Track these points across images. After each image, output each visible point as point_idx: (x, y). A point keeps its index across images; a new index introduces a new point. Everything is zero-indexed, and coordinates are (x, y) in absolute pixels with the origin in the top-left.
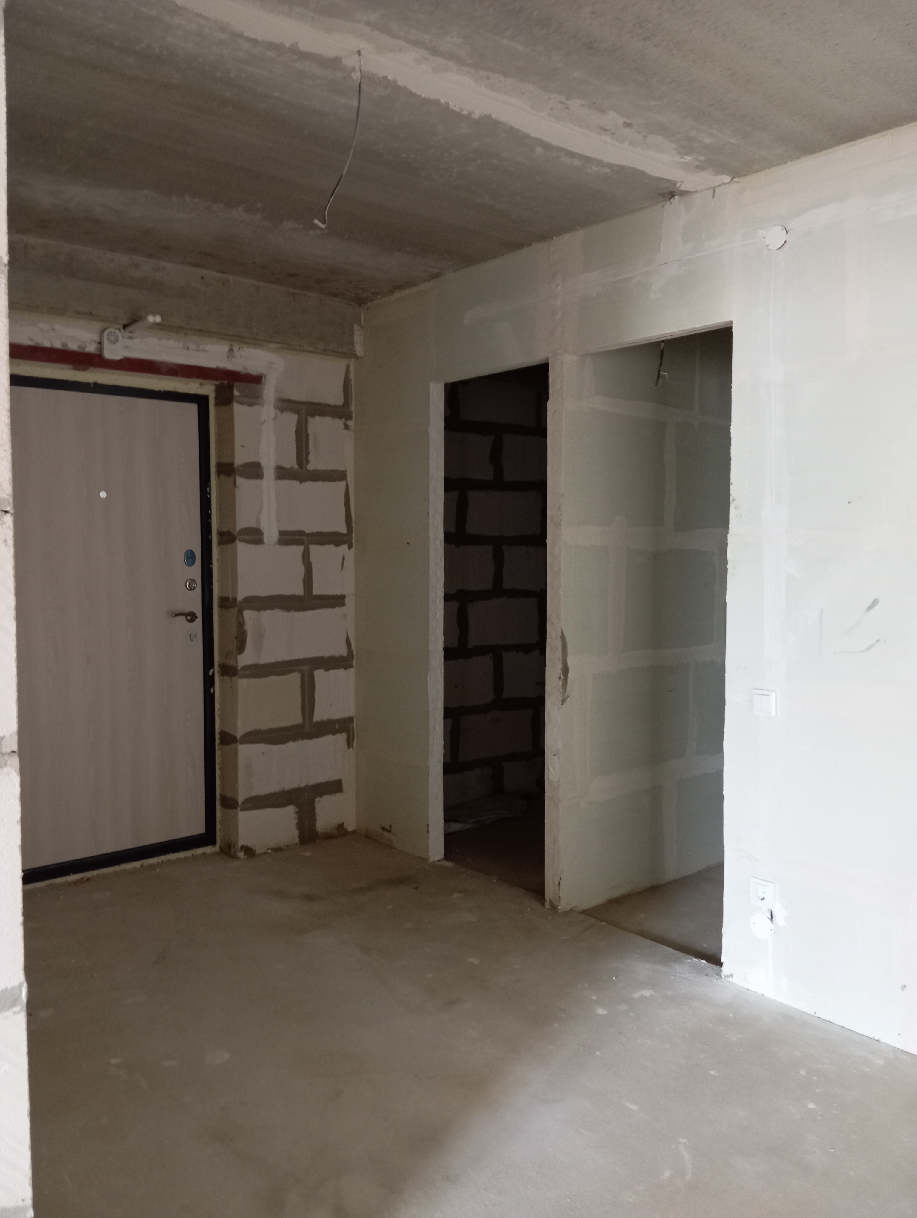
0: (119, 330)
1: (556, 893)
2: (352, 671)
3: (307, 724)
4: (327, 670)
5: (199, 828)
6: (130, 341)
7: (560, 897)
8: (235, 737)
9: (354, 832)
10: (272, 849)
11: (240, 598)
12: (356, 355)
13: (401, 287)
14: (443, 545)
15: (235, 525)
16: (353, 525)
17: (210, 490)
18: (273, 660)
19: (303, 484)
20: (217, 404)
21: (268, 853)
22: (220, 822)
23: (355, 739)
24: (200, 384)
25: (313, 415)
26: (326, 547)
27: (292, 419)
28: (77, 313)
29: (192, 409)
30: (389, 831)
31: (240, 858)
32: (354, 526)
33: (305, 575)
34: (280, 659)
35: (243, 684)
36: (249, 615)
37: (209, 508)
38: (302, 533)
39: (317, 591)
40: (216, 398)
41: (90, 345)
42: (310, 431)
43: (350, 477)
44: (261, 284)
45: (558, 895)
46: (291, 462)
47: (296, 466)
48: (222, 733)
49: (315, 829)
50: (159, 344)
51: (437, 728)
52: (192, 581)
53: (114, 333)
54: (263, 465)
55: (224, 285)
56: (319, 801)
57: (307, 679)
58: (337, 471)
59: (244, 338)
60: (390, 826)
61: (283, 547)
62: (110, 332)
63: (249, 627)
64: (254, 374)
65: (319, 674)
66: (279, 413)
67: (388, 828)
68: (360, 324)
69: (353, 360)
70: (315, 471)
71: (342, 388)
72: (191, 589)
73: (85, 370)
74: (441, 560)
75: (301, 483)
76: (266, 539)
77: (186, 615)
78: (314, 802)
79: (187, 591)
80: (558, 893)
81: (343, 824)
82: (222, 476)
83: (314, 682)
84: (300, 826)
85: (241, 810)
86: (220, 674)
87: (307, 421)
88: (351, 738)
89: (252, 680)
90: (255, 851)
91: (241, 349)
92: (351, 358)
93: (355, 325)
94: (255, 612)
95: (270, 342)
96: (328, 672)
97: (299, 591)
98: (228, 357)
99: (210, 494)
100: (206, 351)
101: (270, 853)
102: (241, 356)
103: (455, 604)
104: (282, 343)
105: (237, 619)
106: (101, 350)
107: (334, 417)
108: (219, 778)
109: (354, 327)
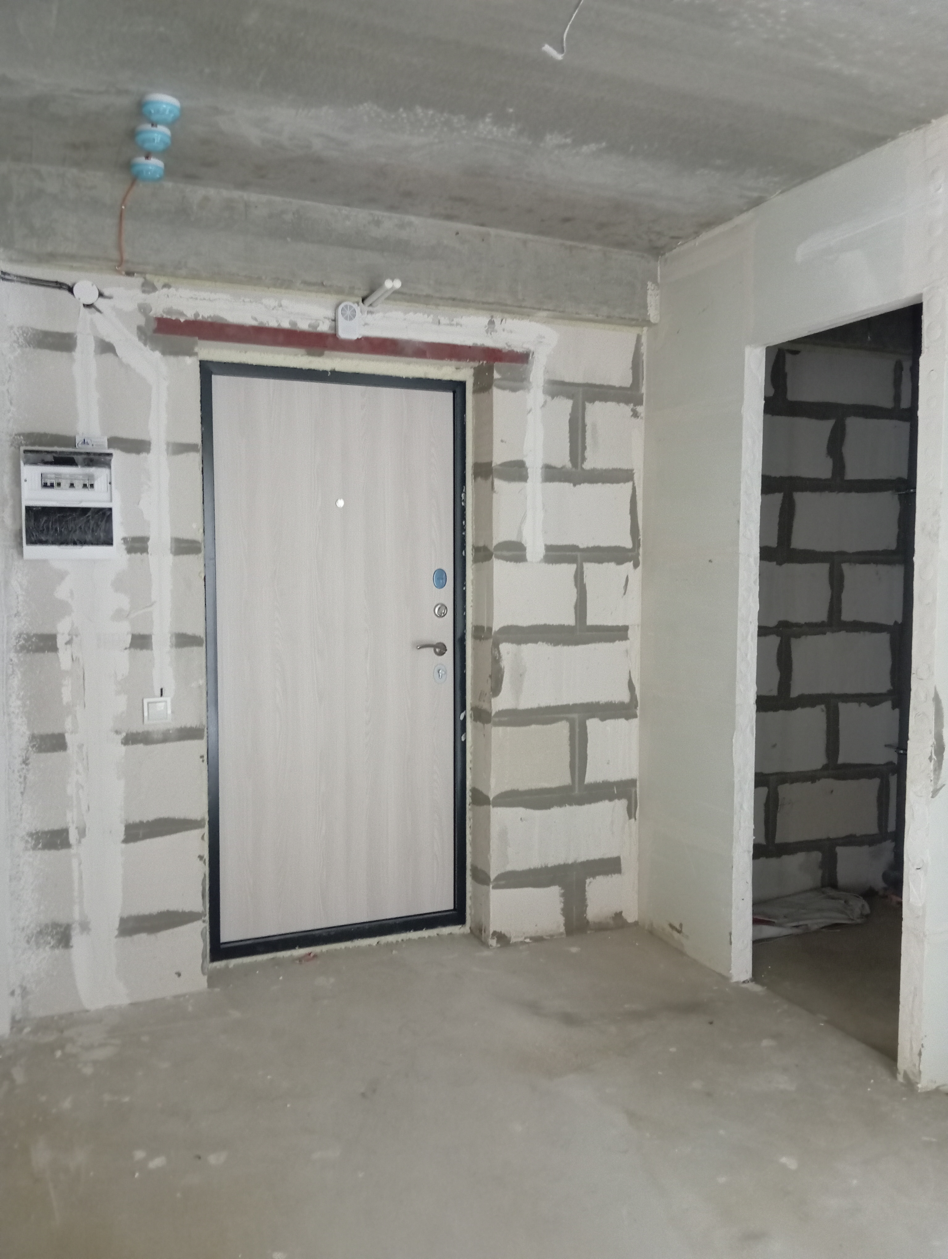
0: (358, 303)
1: (915, 1065)
2: (635, 722)
3: (577, 786)
4: (603, 719)
5: (447, 903)
6: (369, 316)
7: (920, 1072)
8: (487, 798)
9: (636, 923)
10: (531, 938)
11: (496, 627)
12: (649, 321)
13: (709, 225)
14: (758, 565)
15: (491, 539)
16: (641, 537)
17: (465, 496)
18: (534, 705)
19: (578, 486)
20: (475, 392)
21: (525, 942)
22: (470, 898)
23: (638, 807)
24: (457, 369)
25: (592, 401)
26: (605, 565)
27: (565, 405)
28: (305, 283)
29: (447, 397)
30: (679, 932)
31: (491, 946)
32: (641, 539)
33: (577, 600)
34: (543, 704)
35: (498, 733)
36: (505, 648)
37: (464, 518)
38: (574, 548)
39: (592, 620)
40: (475, 384)
41: (323, 323)
42: (588, 420)
43: (638, 477)
44: (530, 236)
45: (917, 1068)
46: (562, 459)
47: (569, 465)
48: (474, 791)
49: (585, 917)
50: (405, 319)
51: (745, 806)
52: (444, 607)
53: (351, 307)
54: (528, 464)
55: (483, 240)
56: (590, 883)
57: (577, 730)
58: (620, 470)
59: (506, 305)
60: (681, 925)
61: (551, 565)
62: (346, 306)
63: (506, 663)
64: (519, 351)
65: (593, 724)
66: (549, 398)
67: (678, 927)
68: (655, 281)
69: (645, 329)
70: (593, 470)
71: (630, 365)
72: (441, 615)
73: (320, 355)
74: (755, 583)
75: (575, 485)
76: (528, 556)
77: (434, 646)
78: (585, 883)
79: (436, 618)
80: (917, 1065)
81: (621, 913)
82: (479, 479)
83: (586, 734)
84: (566, 912)
85: (493, 888)
86: (473, 718)
87: (584, 409)
88: (633, 807)
89: (509, 729)
90: (510, 938)
91: (504, 320)
92: (643, 326)
93: (649, 283)
94: (514, 646)
95: (539, 309)
96: (604, 722)
97: (569, 620)
98: (487, 332)
99: (465, 501)
100: (461, 326)
101: (528, 943)
102: (504, 330)
103: (774, 641)
104: (554, 311)
105: (492, 653)
106: (335, 328)
107: (619, 401)
108: (470, 844)
109: (647, 285)
